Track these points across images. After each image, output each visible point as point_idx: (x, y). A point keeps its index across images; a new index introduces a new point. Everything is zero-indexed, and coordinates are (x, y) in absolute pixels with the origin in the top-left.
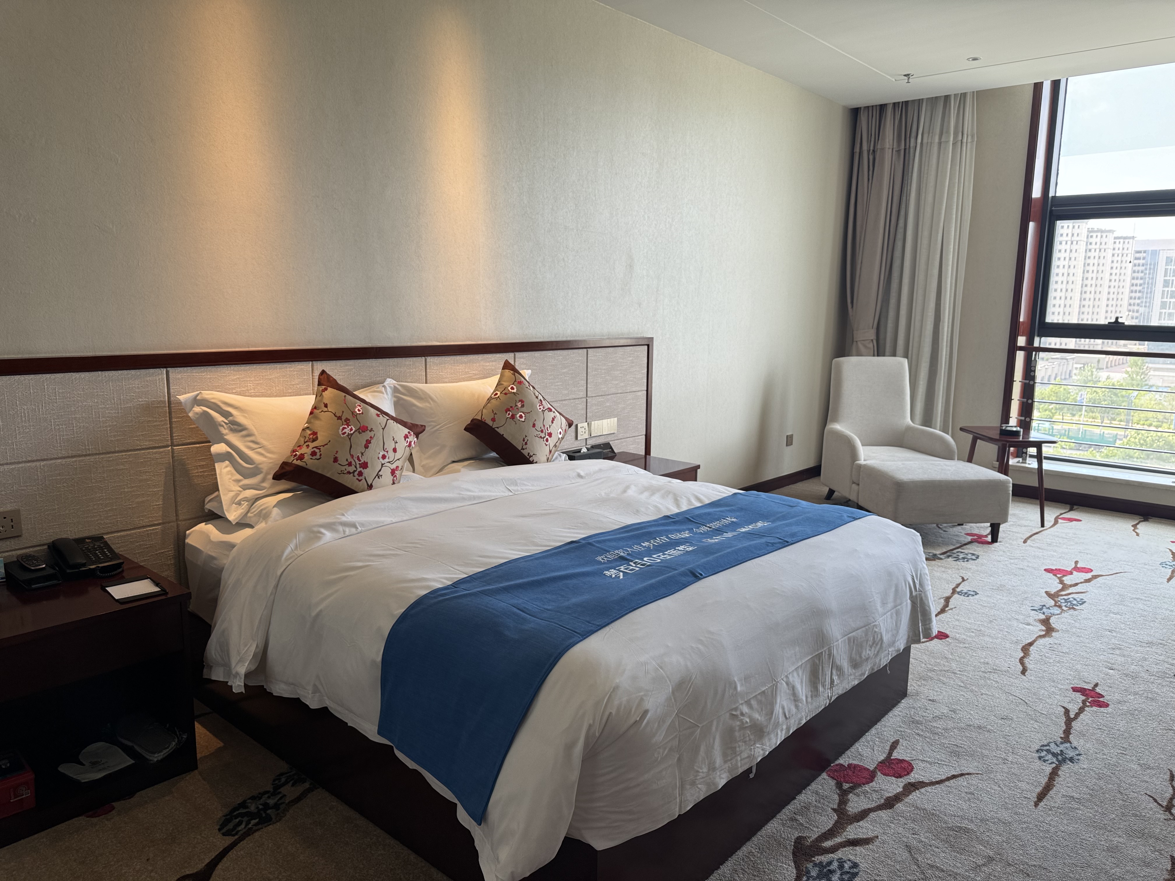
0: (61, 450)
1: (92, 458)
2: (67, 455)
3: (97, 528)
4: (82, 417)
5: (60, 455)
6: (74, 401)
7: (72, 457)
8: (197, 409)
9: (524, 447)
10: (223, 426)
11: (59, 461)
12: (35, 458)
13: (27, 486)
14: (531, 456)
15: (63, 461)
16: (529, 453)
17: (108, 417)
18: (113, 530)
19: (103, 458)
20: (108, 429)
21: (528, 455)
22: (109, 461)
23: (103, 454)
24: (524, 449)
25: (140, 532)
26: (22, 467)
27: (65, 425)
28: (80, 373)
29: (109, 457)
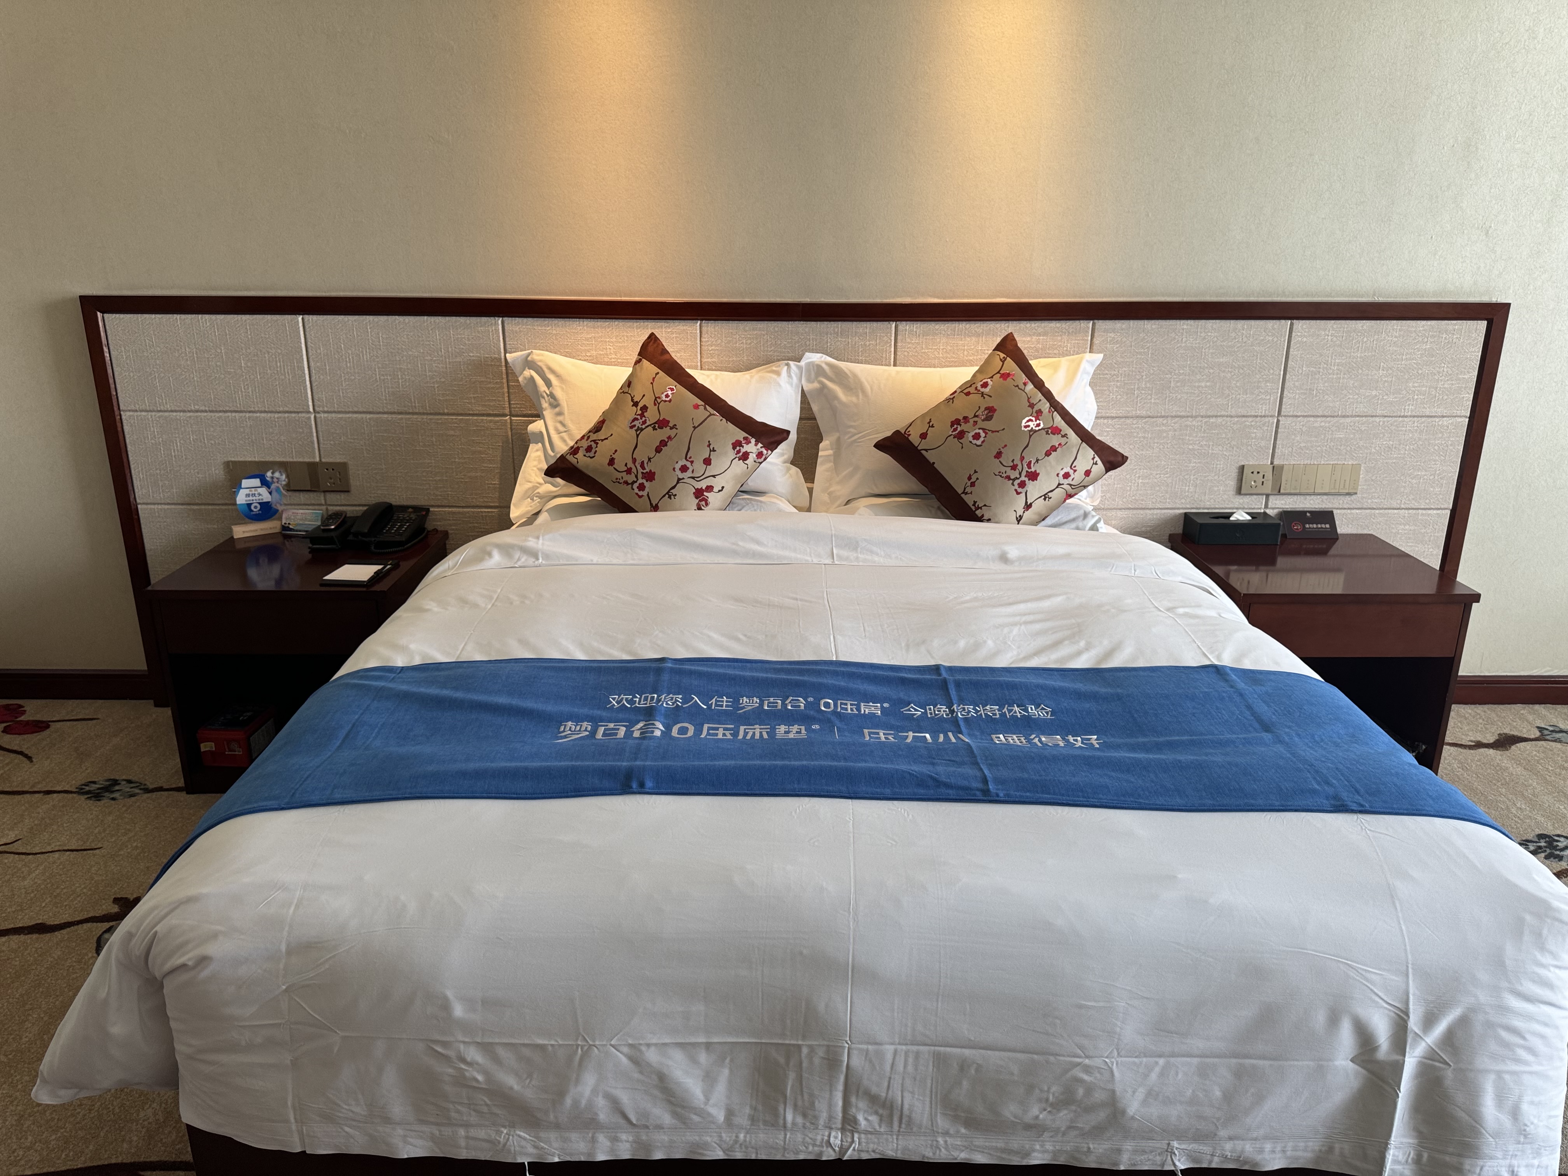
0: (386, 403)
1: (419, 417)
2: (392, 410)
3: (426, 498)
4: (408, 369)
5: (386, 410)
6: (398, 349)
7: (401, 413)
8: (528, 373)
9: (968, 490)
10: (544, 398)
11: (386, 416)
12: (361, 410)
13: (354, 439)
14: (978, 508)
15: (390, 416)
16: (975, 502)
17: (435, 371)
18: (443, 504)
19: (431, 419)
20: (436, 386)
21: (974, 505)
22: (437, 423)
23: (431, 414)
24: (966, 493)
25: (473, 512)
26: (349, 418)
27: (390, 375)
28: (405, 317)
29: (438, 419)
